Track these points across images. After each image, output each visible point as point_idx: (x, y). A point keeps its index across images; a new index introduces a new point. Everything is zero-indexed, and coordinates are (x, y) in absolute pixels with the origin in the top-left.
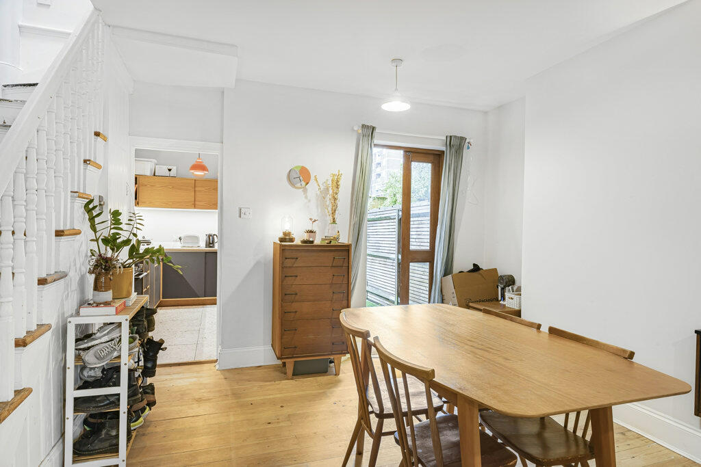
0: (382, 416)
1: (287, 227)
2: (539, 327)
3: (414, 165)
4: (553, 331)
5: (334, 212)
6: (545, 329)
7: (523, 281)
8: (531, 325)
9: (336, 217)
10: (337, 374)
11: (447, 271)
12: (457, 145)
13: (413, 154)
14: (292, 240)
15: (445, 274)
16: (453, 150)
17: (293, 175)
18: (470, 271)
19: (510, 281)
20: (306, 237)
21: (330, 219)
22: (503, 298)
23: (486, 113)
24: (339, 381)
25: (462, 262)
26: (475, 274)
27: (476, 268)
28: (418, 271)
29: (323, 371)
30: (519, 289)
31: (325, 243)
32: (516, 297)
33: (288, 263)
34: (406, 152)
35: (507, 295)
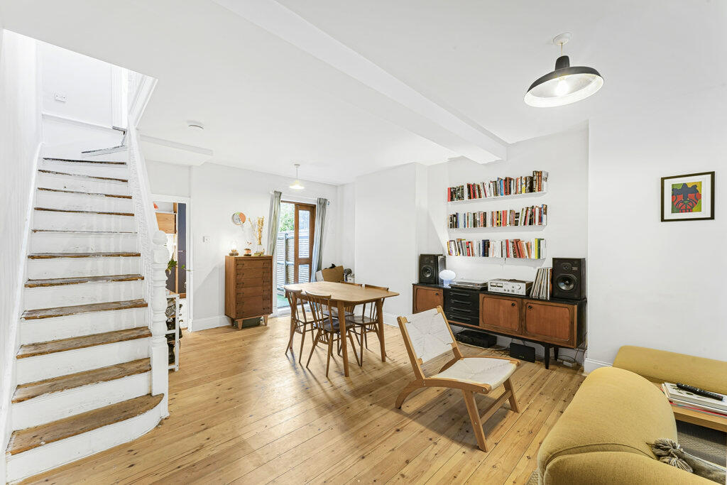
0: (305, 324)
1: (234, 247)
2: (361, 285)
3: (300, 212)
4: (366, 286)
5: (260, 239)
6: (363, 286)
7: (356, 271)
8: (359, 285)
9: (262, 241)
10: (266, 325)
11: (319, 269)
12: (323, 203)
13: (299, 206)
14: (237, 254)
15: (318, 270)
16: (321, 206)
17: (235, 217)
18: (331, 268)
19: (350, 272)
20: (245, 252)
21: (258, 242)
22: (346, 279)
23: (336, 187)
24: (268, 328)
25: (326, 264)
26: (333, 269)
27: (333, 266)
28: (304, 269)
29: (258, 325)
30: (354, 275)
31: (257, 255)
32: (352, 279)
33: (240, 267)
34: (296, 205)
35: (348, 278)
